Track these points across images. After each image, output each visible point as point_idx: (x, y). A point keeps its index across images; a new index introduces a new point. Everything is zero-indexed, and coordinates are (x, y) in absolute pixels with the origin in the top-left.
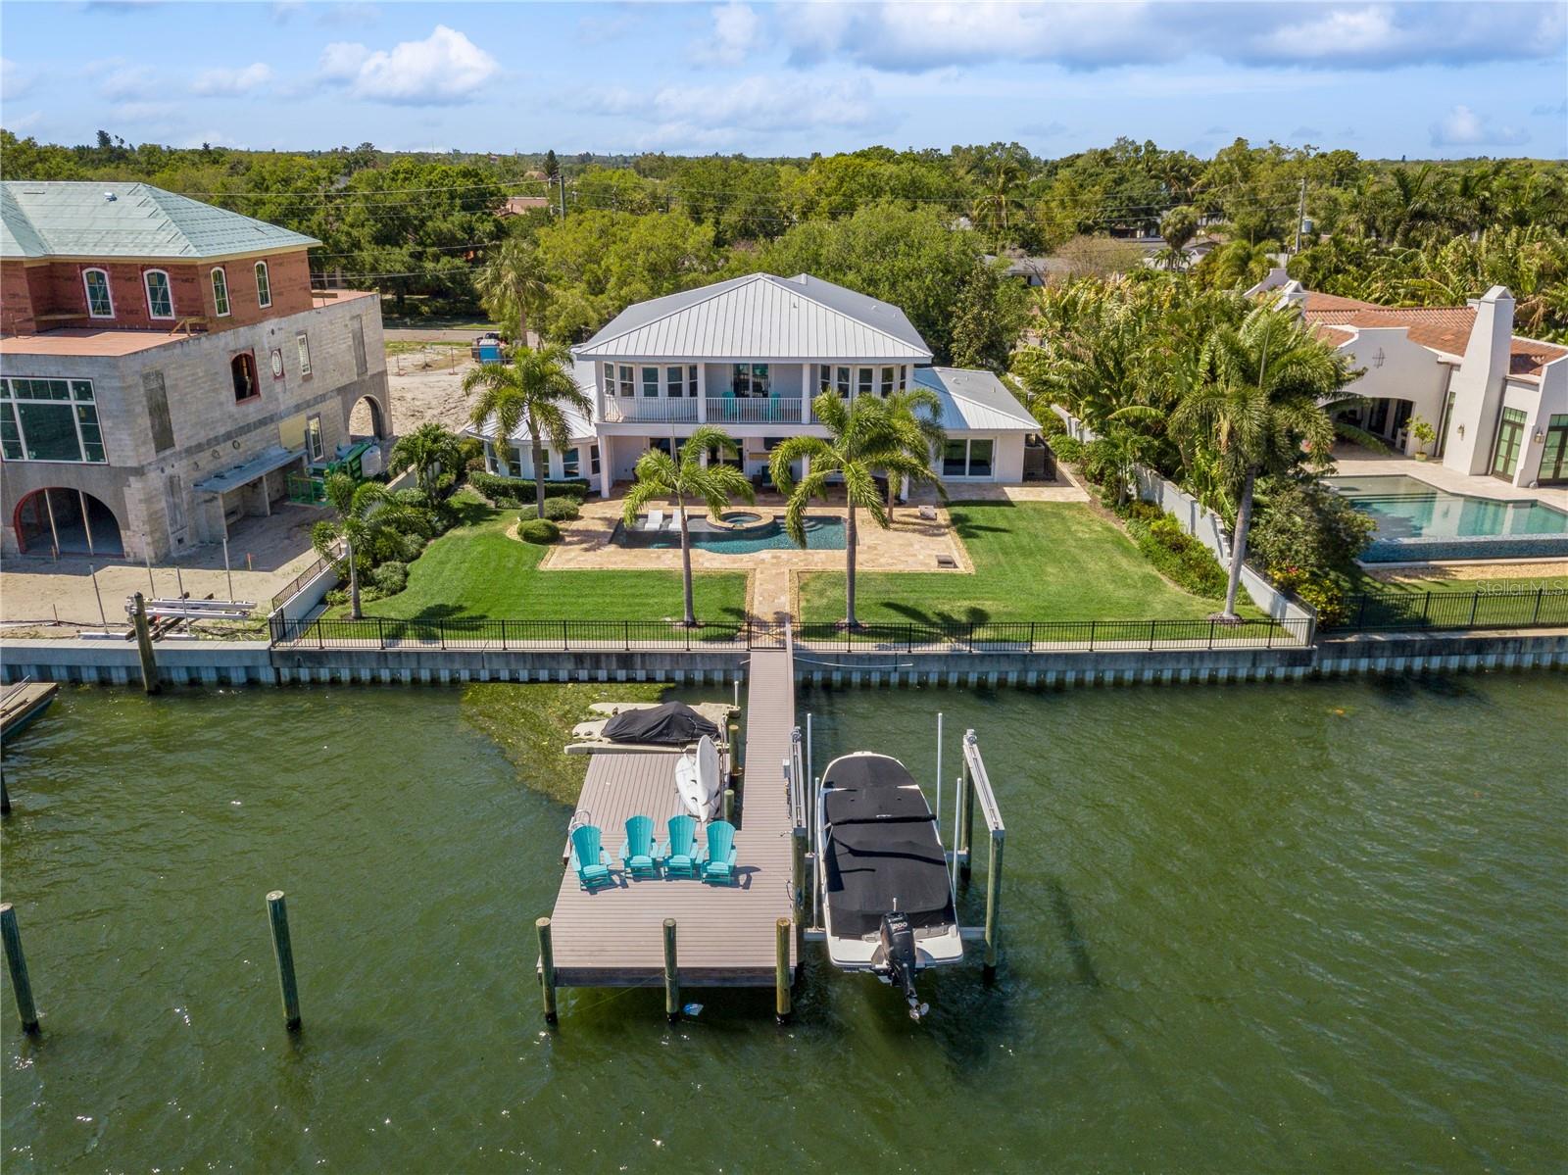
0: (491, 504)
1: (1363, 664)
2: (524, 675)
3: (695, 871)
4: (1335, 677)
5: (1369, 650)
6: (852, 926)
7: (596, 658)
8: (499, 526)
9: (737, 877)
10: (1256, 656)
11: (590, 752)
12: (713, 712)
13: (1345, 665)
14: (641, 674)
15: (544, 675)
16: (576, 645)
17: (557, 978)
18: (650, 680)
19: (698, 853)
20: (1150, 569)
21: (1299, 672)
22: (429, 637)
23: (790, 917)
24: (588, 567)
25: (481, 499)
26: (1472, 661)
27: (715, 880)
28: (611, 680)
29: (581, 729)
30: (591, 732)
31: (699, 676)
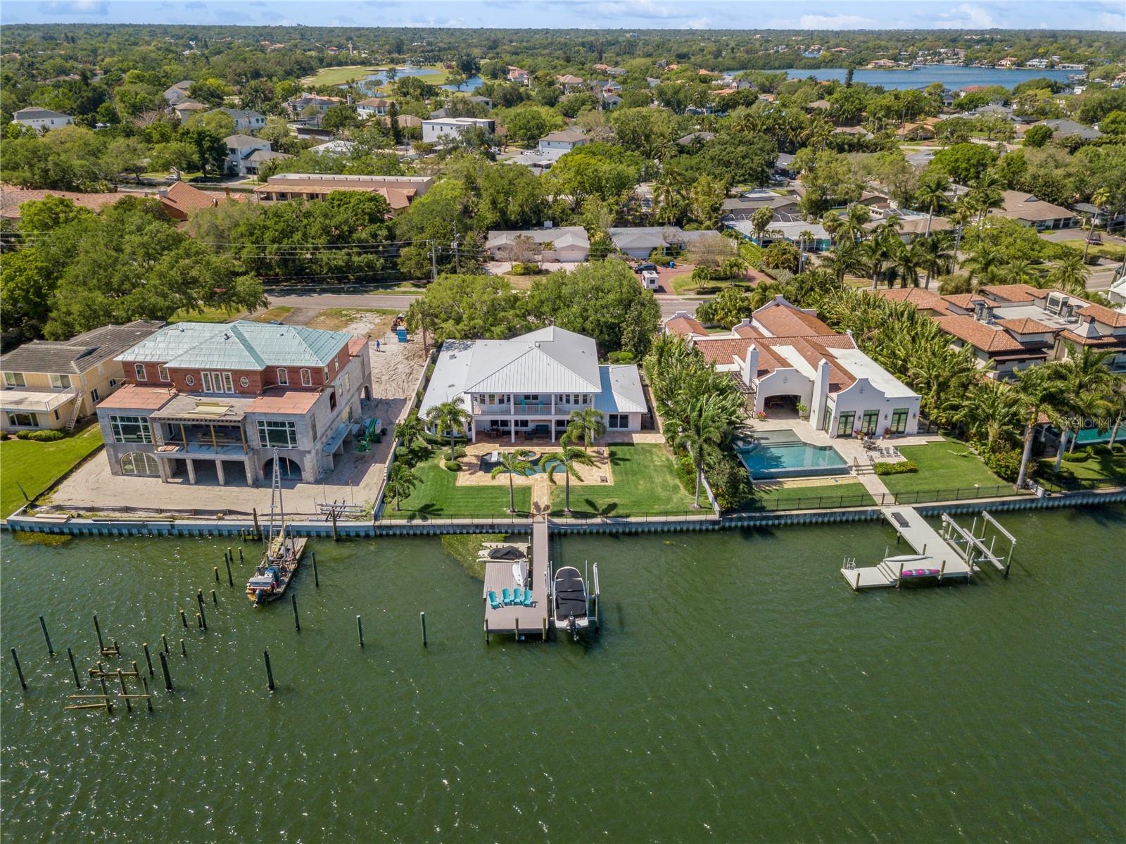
0: (430, 447)
1: (739, 524)
2: (458, 531)
3: (521, 603)
4: (730, 528)
5: (741, 519)
6: (561, 618)
7: (482, 526)
8: (436, 461)
9: (533, 604)
10: (701, 522)
11: (485, 562)
12: (522, 547)
13: (733, 524)
14: (497, 531)
15: (465, 531)
16: (476, 521)
17: (489, 631)
18: (500, 532)
19: (522, 598)
20: (677, 481)
21: (717, 527)
22: (425, 518)
23: (546, 616)
24: (474, 484)
25: (425, 444)
26: (776, 522)
27: (526, 606)
28: (487, 533)
29: (481, 553)
30: (484, 554)
31: (516, 531)
